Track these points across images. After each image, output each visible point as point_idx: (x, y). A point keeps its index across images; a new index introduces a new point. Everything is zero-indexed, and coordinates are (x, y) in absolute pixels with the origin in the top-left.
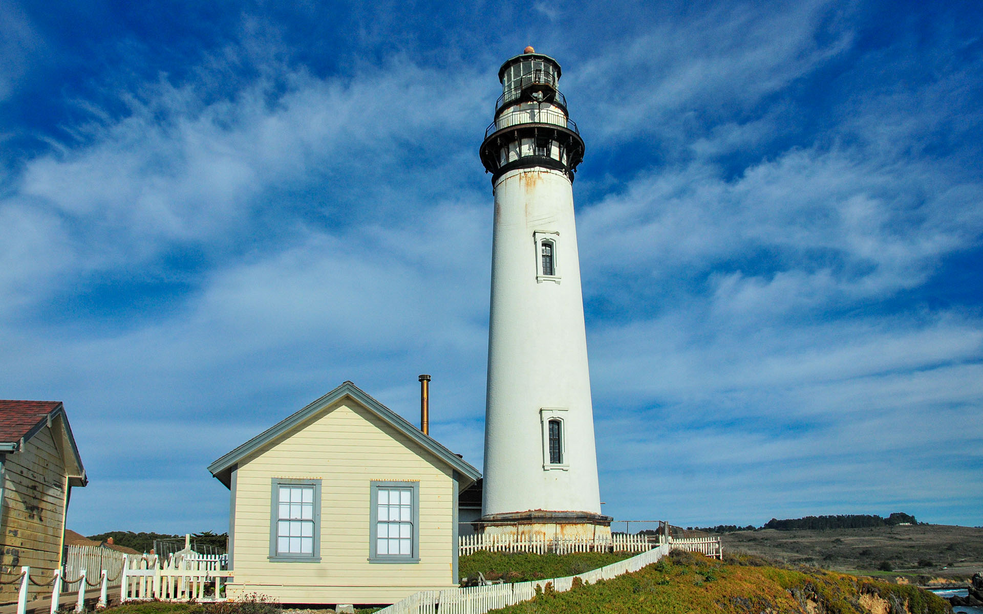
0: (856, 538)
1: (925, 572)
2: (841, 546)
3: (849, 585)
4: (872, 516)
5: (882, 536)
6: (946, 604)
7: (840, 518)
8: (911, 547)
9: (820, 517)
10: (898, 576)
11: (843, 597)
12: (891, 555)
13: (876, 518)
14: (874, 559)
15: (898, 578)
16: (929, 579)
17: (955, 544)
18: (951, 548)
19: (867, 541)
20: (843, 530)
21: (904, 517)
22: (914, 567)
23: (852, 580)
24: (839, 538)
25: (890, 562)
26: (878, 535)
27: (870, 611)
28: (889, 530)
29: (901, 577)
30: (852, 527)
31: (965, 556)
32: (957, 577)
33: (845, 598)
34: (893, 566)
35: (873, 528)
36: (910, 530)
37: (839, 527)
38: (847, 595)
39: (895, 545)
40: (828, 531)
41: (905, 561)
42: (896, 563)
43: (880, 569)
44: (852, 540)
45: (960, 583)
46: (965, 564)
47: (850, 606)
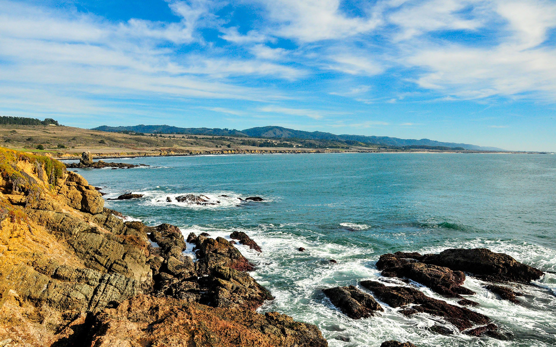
0: (25, 130)
1: (61, 150)
2: (16, 135)
3: (12, 156)
4: (35, 119)
5: (40, 130)
6: (63, 166)
7: (16, 119)
8: (54, 137)
9: (4, 117)
10: (47, 152)
11: (7, 162)
12: (44, 141)
13: (37, 120)
14: (34, 143)
15: (47, 153)
16: (62, 154)
17: (77, 137)
18: (74, 139)
19: (31, 133)
20: (18, 125)
21: (52, 121)
22: (55, 148)
23: (13, 153)
24: (15, 130)
25: (43, 145)
26: (38, 130)
27: (23, 170)
28: (43, 127)
29: (48, 153)
30: (23, 124)
31: (81, 143)
32: (76, 153)
33: (8, 163)
34: (44, 147)
35: (35, 126)
36: (54, 128)
37: (15, 123)
38: (10, 161)
39: (46, 136)
40: (8, 125)
41: (51, 145)
42: (46, 145)
43: (37, 149)
44: (23, 132)
45: (77, 157)
46: (80, 147)
47: (11, 167)
